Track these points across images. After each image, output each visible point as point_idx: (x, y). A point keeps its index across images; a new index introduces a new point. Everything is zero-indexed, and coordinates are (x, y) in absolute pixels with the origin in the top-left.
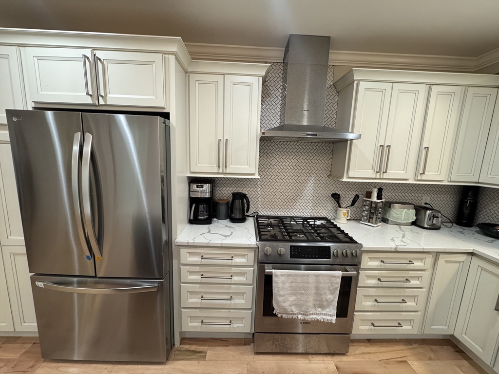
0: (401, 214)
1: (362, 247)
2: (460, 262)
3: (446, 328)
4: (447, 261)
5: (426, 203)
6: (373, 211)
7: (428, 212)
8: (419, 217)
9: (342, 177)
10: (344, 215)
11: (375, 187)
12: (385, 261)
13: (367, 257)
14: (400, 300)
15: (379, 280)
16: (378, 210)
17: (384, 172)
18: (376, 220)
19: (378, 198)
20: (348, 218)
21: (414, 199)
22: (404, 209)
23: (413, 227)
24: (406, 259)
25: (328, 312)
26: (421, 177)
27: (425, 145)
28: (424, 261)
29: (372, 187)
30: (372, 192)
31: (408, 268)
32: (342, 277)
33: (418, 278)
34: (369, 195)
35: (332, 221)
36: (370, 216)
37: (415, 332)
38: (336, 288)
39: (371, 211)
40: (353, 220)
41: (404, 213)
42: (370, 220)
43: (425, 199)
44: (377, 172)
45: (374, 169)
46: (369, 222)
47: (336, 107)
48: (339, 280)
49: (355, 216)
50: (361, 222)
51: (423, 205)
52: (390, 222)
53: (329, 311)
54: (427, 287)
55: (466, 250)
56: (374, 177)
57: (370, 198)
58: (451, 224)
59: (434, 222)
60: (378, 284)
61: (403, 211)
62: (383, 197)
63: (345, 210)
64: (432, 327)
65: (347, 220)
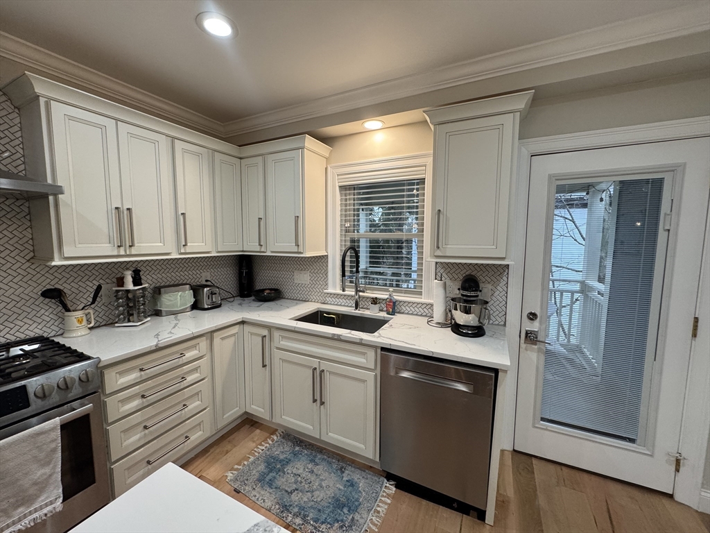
0: (176, 299)
1: (100, 361)
2: (234, 335)
3: (238, 408)
4: (222, 339)
5: (207, 281)
6: (131, 305)
7: (206, 289)
8: (199, 298)
9: (52, 259)
10: (80, 322)
11: (127, 269)
12: (145, 367)
13: (114, 374)
14: (180, 407)
15: (143, 396)
16: (139, 301)
17: (130, 246)
18: (138, 316)
19: (135, 285)
20: (91, 325)
21: (192, 278)
22: (179, 291)
23: (195, 311)
24: (176, 352)
25: (42, 501)
26: (185, 250)
27: (181, 211)
28: (197, 348)
29: (121, 270)
30: (123, 277)
31: (180, 363)
32: (61, 426)
33: (195, 370)
34: (121, 281)
35: (56, 340)
36: (128, 312)
37: (208, 434)
38: (54, 450)
39: (128, 304)
40: (105, 325)
41: (179, 297)
42: (131, 318)
43: (205, 276)
44: (119, 246)
45: (112, 241)
46: (129, 321)
47: (19, 134)
48: (58, 433)
49: (107, 319)
50: (116, 325)
51: (204, 283)
52: (164, 313)
53: (47, 498)
54: (210, 377)
55: (236, 320)
56: (115, 253)
57: (123, 286)
58: (233, 299)
59: (214, 300)
60: (143, 402)
61: (177, 295)
62: (142, 282)
63: (79, 314)
64: (225, 417)
65: (91, 329)
